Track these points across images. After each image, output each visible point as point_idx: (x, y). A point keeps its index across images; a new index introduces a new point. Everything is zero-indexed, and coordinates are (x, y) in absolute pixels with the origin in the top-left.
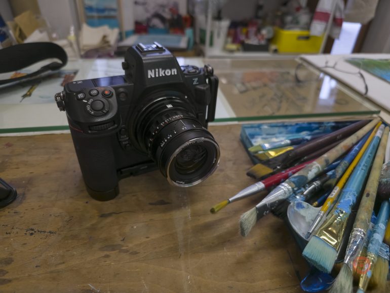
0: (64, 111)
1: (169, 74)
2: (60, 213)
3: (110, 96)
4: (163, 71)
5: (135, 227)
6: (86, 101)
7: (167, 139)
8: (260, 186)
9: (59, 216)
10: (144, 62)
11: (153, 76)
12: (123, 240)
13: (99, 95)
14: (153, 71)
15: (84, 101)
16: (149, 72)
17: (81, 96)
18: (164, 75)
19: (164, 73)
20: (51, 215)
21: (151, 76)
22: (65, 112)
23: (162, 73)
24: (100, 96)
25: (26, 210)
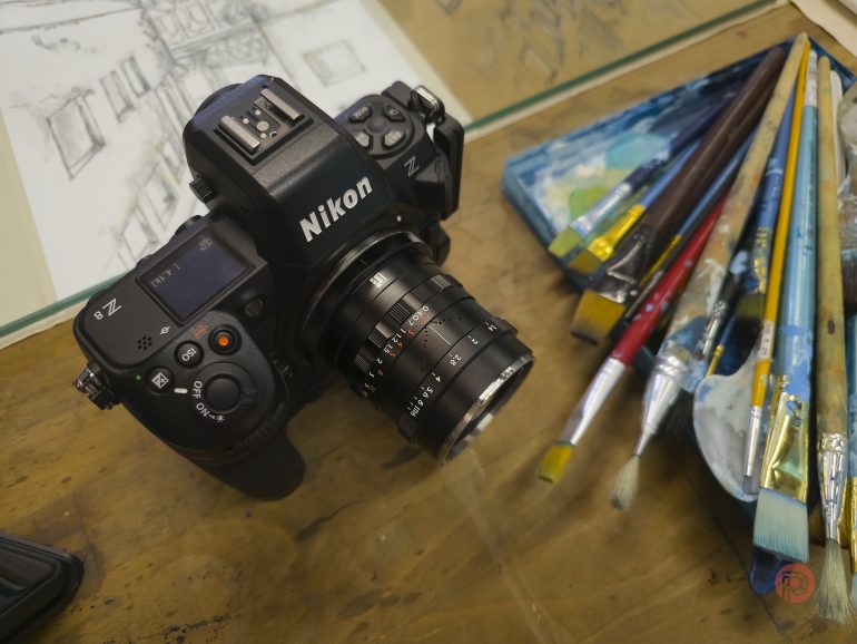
0: (118, 403)
1: (355, 202)
2: (208, 565)
3: (235, 343)
4: (338, 202)
5: (383, 538)
6: (184, 391)
7: (424, 399)
8: (613, 370)
9: (208, 573)
10: (274, 194)
11: (318, 231)
12: (375, 577)
13: (206, 356)
14: (313, 216)
15: (177, 391)
16: (304, 224)
17: (159, 380)
18: (342, 213)
19: (343, 206)
20: (190, 578)
21: (312, 233)
22: (121, 405)
23: (336, 211)
24: (211, 357)
25: (127, 586)
